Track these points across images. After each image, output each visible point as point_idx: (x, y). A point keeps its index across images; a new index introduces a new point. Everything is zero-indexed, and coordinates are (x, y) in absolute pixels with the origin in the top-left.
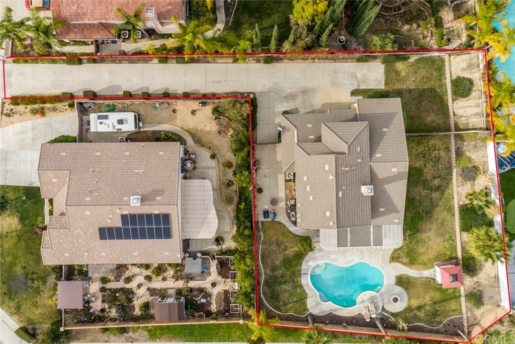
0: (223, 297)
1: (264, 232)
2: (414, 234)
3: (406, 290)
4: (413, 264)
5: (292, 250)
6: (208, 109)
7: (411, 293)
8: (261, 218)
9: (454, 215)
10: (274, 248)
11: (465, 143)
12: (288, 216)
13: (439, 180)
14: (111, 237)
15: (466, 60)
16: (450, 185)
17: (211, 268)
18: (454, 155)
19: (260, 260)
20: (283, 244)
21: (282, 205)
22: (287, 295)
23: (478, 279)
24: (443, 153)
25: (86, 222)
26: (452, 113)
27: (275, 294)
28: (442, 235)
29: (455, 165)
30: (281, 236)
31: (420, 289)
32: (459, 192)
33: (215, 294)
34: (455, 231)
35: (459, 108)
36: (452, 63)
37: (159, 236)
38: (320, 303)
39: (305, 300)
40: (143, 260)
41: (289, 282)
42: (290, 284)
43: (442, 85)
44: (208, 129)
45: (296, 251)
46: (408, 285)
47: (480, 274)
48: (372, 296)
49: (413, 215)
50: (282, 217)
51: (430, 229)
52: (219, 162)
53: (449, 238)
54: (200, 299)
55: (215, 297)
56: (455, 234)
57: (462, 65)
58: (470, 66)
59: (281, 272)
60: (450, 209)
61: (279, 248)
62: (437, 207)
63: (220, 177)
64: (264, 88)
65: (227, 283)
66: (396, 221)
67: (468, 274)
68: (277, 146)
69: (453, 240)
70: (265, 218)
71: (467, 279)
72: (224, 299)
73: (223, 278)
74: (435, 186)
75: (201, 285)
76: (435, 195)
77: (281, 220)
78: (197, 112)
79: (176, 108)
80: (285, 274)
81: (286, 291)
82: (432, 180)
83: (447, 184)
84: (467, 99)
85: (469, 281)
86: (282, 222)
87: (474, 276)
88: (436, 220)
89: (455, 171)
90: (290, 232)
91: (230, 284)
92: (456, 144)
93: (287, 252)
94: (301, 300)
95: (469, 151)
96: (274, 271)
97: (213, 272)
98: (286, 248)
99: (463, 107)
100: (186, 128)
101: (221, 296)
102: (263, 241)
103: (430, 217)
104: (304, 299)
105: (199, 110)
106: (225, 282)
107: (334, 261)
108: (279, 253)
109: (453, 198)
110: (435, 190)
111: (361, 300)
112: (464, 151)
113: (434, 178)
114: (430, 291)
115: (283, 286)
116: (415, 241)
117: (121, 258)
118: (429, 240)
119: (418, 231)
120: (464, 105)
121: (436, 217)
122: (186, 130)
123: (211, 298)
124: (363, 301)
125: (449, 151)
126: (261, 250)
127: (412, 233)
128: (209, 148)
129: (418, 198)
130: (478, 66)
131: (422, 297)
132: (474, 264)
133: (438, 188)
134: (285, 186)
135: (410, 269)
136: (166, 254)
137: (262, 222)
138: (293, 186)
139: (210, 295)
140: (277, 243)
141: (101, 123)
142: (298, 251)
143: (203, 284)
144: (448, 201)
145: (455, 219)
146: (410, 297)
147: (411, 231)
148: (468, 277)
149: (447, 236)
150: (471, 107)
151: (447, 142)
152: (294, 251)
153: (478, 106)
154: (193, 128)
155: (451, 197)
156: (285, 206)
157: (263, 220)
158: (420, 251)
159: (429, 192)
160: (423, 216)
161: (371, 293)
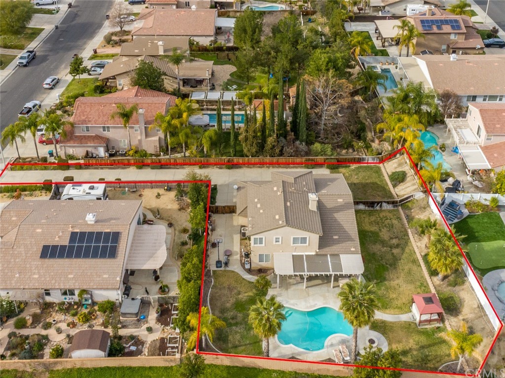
0: (158, 345)
1: (215, 279)
2: (381, 282)
3: (383, 334)
4: (386, 308)
5: (246, 294)
6: (173, 194)
7: (391, 337)
8: (213, 267)
9: (420, 266)
10: (226, 292)
11: (412, 211)
12: (242, 266)
13: (397, 240)
14: (53, 256)
15: (396, 162)
16: (409, 244)
17: (149, 317)
18: (405, 221)
19: (208, 302)
20: (235, 289)
21: (236, 258)
22: (238, 337)
23: (463, 316)
24: (395, 222)
25: (33, 240)
26: (396, 196)
27: (223, 336)
28: (412, 282)
29: (408, 227)
30: (233, 282)
31: (400, 332)
32: (419, 246)
33: (149, 342)
34: (426, 279)
35: (400, 191)
36: (386, 167)
37: (103, 256)
38: (279, 346)
39: (261, 343)
40: (77, 284)
41: (241, 324)
42: (242, 326)
43: (383, 180)
44: (169, 207)
45: (250, 296)
46: (385, 329)
47: (463, 310)
48: (342, 340)
49: (377, 266)
50: (236, 267)
51: (398, 277)
52: (175, 230)
53: (420, 285)
54: (130, 346)
55: (148, 345)
56: (426, 281)
57: (394, 166)
58: (400, 165)
59: (232, 313)
60: (415, 262)
61: (232, 292)
62: (400, 260)
63: (174, 240)
64: (225, 182)
65: (166, 330)
66: (353, 249)
67: (452, 315)
68: (234, 216)
69: (425, 287)
70: (217, 267)
71: (452, 320)
72: (160, 346)
73: (162, 325)
74: (394, 244)
75: (134, 333)
76: (395, 251)
77: (235, 269)
78: (162, 197)
79: (143, 193)
80: (236, 316)
81: (236, 332)
82: (390, 240)
83: (405, 242)
84: (404, 183)
85: (454, 321)
86: (235, 271)
87: (458, 315)
88: (403, 270)
89: (409, 230)
90: (244, 279)
91: (170, 332)
92: (405, 213)
93: (240, 296)
94: (255, 343)
95: (417, 215)
96: (224, 312)
97: (151, 320)
98: (239, 293)
99: (403, 189)
100: (148, 207)
101: (156, 345)
102: (213, 286)
103: (395, 268)
104: (259, 342)
105: (163, 195)
106: (163, 330)
107: (294, 305)
108: (231, 297)
109: (415, 253)
110: (395, 247)
111: (329, 344)
112: (414, 216)
113: (392, 238)
114: (413, 334)
115: (234, 328)
116: (383, 288)
117: (53, 282)
118: (400, 287)
119: (385, 279)
120: (403, 188)
121: (401, 268)
122: (148, 209)
123: (143, 346)
124: (332, 345)
125: (400, 220)
126: (210, 294)
127: (379, 281)
128: (168, 220)
129: (378, 253)
130: (406, 163)
131: (404, 341)
132: (453, 302)
133: (397, 246)
134: (240, 243)
135: (384, 314)
136: (105, 276)
137: (214, 272)
138: (248, 243)
139: (143, 343)
140: (229, 288)
141: (73, 189)
142: (252, 296)
143: (136, 332)
144: (410, 255)
145: (422, 269)
146: (390, 341)
147: (377, 280)
148: (452, 318)
149: (418, 284)
150: (409, 187)
151: (397, 214)
152: (248, 296)
153: (414, 184)
154: (155, 208)
155: (412, 252)
156: (239, 258)
157: (216, 269)
158: (391, 296)
159: (390, 249)
160: (387, 267)
161: (341, 336)
